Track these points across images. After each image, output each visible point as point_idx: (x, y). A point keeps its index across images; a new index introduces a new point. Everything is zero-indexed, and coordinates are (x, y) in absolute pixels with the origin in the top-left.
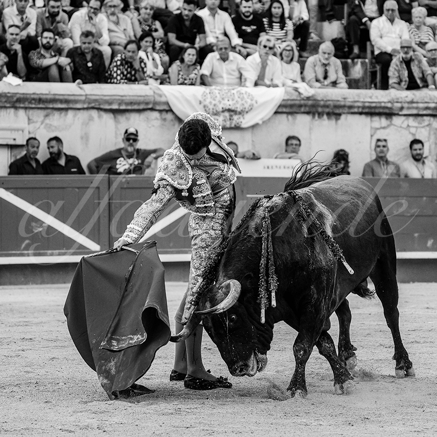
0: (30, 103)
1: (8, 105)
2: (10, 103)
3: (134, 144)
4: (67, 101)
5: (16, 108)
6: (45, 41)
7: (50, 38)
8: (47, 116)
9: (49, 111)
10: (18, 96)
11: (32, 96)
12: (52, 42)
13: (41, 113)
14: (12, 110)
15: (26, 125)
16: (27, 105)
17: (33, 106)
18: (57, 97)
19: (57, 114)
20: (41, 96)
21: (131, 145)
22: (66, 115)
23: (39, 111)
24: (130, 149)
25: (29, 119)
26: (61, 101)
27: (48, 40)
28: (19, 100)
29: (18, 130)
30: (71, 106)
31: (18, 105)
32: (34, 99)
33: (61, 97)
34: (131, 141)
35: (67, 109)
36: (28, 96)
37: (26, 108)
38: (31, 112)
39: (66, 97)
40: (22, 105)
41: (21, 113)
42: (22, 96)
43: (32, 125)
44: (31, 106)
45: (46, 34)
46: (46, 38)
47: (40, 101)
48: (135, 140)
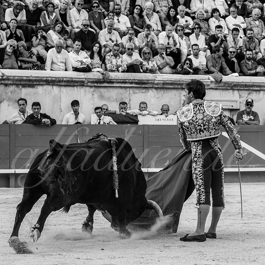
0: (241, 87)
1: (229, 88)
2: (230, 87)
4: (260, 86)
5: (233, 90)
6: (248, 56)
7: (250, 54)
8: (249, 94)
9: (250, 91)
10: (234, 83)
11: (242, 83)
12: (251, 56)
13: (247, 92)
14: (231, 91)
15: (239, 99)
16: (239, 88)
17: (242, 89)
18: (255, 84)
19: (254, 93)
20: (246, 83)
21: (249, 108)
22: (259, 93)
23: (246, 91)
24: (248, 110)
25: (240, 96)
26: (257, 86)
27: (249, 56)
28: (235, 86)
29: (234, 101)
30: (262, 89)
31: (234, 88)
32: (242, 85)
33: (257, 84)
34: (249, 106)
35: (260, 91)
36: (240, 83)
37: (238, 90)
38: (241, 92)
39: (259, 84)
40: (236, 88)
41: (236, 92)
42: (236, 83)
43: (241, 99)
44: (241, 89)
45: (248, 52)
46: (248, 54)
47: (246, 86)
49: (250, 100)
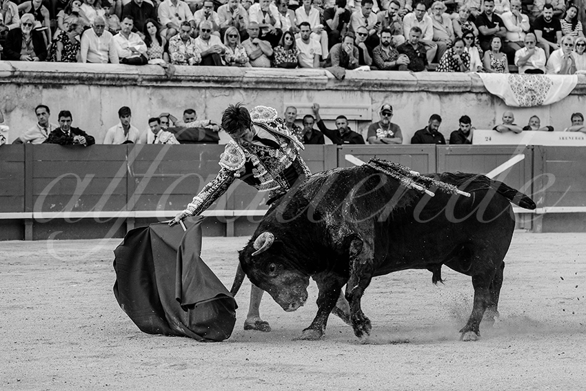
0: (373, 87)
1: (356, 89)
2: (357, 87)
3: (389, 117)
4: (402, 86)
5: (362, 91)
6: (384, 40)
7: (388, 37)
8: (386, 97)
9: (388, 93)
10: (364, 81)
11: (375, 82)
12: (389, 40)
13: (383, 95)
14: (359, 93)
15: (370, 104)
16: (370, 88)
17: (376, 89)
18: (394, 82)
19: (394, 95)
20: (382, 82)
21: (386, 119)
22: (401, 96)
23: (381, 93)
24: (385, 122)
25: (372, 100)
26: (398, 86)
27: (386, 39)
28: (364, 85)
29: (364, 109)
30: (405, 89)
31: (363, 88)
32: (376, 84)
33: (398, 82)
34: (386, 115)
35: (402, 92)
36: (372, 82)
37: (370, 91)
38: (374, 94)
39: (402, 82)
40: (367, 89)
41: (366, 95)
42: (367, 82)
43: (374, 105)
44: (373, 89)
45: (384, 34)
46: (385, 37)
47: (381, 85)
48: (390, 115)
49: (387, 107)
